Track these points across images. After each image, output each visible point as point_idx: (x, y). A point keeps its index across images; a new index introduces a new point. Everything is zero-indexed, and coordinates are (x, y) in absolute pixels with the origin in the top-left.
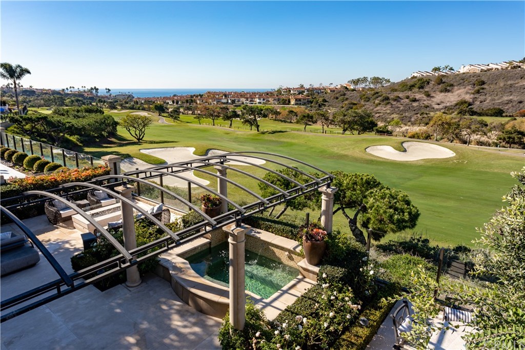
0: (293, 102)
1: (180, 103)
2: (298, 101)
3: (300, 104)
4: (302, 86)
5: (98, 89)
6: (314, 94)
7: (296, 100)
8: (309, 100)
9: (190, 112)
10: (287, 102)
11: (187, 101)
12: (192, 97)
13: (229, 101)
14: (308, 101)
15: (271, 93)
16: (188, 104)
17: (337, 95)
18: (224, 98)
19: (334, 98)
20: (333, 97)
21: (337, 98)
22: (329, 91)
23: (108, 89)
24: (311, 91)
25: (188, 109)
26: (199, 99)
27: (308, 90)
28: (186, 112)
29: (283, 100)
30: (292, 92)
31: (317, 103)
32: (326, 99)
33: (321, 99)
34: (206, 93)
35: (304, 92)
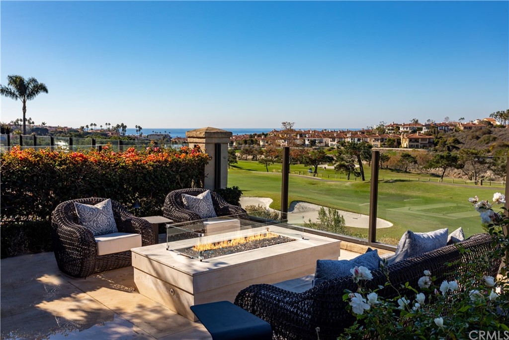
0: (405, 143)
1: (234, 144)
2: (413, 143)
3: (417, 147)
4: (416, 122)
5: (126, 127)
6: (438, 132)
7: (410, 140)
8: (431, 140)
9: (250, 157)
10: (395, 144)
11: (246, 142)
12: (251, 136)
13: (307, 142)
14: (429, 142)
15: (368, 131)
16: (247, 145)
17: (478, 133)
18: (298, 138)
19: (473, 138)
20: (470, 137)
21: (478, 138)
22: (462, 128)
23: (139, 127)
24: (433, 127)
25: (248, 152)
26: (262, 140)
27: (427, 126)
28: (244, 156)
29: (390, 140)
30: (401, 129)
31: (444, 144)
32: (459, 139)
33: (450, 140)
34: (273, 132)
35: (421, 129)
